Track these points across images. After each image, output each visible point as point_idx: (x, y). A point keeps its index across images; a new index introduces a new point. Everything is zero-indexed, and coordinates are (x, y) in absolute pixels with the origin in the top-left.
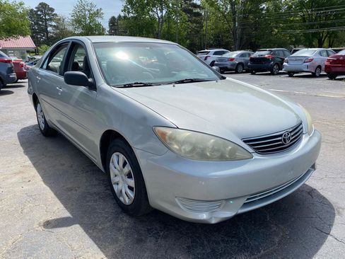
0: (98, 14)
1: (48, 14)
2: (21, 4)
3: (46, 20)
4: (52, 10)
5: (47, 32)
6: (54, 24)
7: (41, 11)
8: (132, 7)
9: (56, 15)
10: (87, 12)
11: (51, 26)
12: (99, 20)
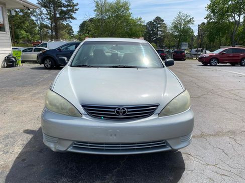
0: (190, 21)
1: (160, 24)
2: (140, 19)
3: (158, 27)
4: (163, 21)
5: (157, 35)
6: (162, 29)
7: (156, 22)
8: (214, 15)
9: (164, 24)
10: (183, 21)
11: (160, 31)
12: (190, 25)
